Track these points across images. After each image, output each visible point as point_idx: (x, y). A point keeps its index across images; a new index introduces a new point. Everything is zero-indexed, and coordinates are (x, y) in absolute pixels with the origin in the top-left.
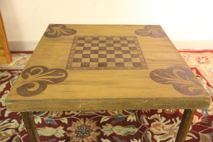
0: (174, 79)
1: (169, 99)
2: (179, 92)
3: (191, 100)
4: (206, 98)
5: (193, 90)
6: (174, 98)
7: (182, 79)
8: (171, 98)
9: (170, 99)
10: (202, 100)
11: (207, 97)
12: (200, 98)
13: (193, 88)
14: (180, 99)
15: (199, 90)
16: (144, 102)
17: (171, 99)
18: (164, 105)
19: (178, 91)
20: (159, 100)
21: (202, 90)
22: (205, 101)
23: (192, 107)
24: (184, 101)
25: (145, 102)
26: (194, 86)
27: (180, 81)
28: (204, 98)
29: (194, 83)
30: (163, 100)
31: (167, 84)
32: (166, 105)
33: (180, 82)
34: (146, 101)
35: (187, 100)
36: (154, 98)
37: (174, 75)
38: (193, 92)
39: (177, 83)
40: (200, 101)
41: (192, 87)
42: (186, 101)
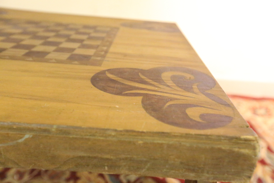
0: (157, 87)
1: (109, 132)
2: (153, 116)
3: (187, 143)
4: (240, 139)
5: (202, 116)
6: (127, 131)
7: (179, 89)
8: (116, 130)
9: (110, 135)
10: (225, 147)
11: (243, 137)
12: (219, 138)
13: (203, 111)
14: (149, 139)
15: (221, 116)
16: (20, 141)
17: (114, 136)
18: (95, 158)
19: (150, 114)
20: (75, 136)
21: (230, 117)
22: (236, 150)
23: (193, 171)
24: (162, 144)
25: (23, 139)
26: (209, 107)
27: (172, 92)
28: (234, 140)
29: (208, 100)
30: (87, 137)
31: (127, 95)
32: (100, 156)
33: (171, 94)
34: (27, 136)
35: (171, 143)
36: (52, 126)
37: (162, 80)
38: (199, 120)
39: (160, 96)
40: (220, 150)
41: (201, 106)
42: (169, 146)
